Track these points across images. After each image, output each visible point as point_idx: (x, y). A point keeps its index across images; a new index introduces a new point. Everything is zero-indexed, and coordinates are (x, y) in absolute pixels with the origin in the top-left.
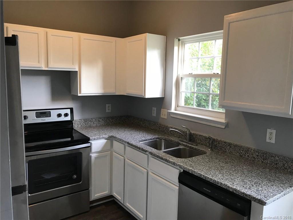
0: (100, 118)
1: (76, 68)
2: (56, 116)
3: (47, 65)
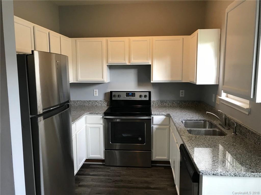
0: (174, 101)
1: (149, 62)
2: (139, 97)
3: (129, 62)
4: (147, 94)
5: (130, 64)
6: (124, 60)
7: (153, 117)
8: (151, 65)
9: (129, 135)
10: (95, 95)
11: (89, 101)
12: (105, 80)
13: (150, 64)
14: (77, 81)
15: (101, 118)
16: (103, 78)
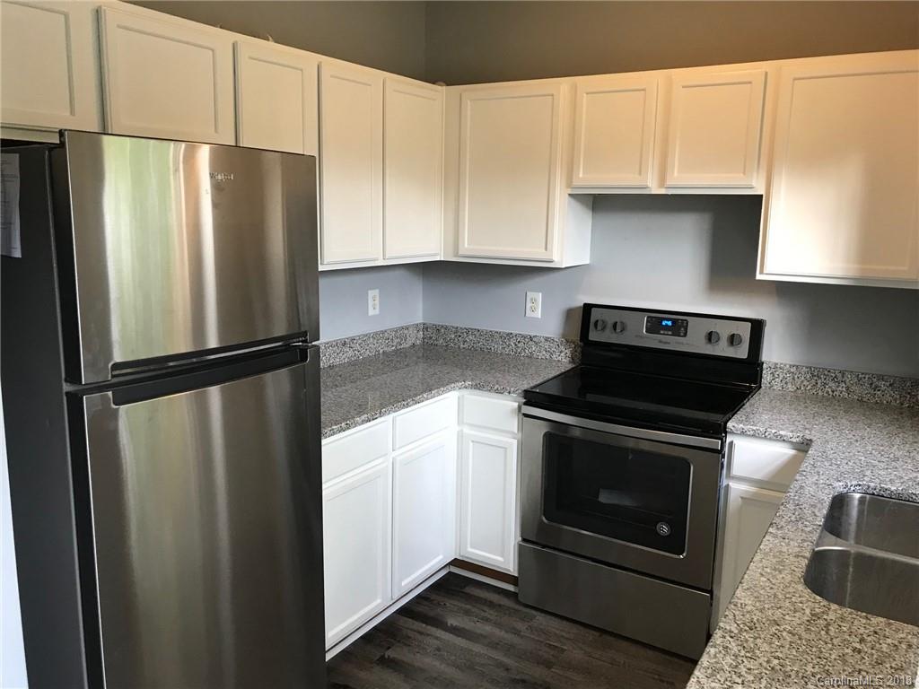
1: (754, 184)
2: (703, 340)
3: (662, 181)
4: (745, 331)
5: (663, 191)
6: (640, 174)
7: (732, 442)
8: (762, 196)
9: (626, 502)
10: (529, 313)
11: (508, 335)
12: (556, 258)
13: (760, 190)
14: (456, 255)
15: (512, 411)
16: (546, 249)
